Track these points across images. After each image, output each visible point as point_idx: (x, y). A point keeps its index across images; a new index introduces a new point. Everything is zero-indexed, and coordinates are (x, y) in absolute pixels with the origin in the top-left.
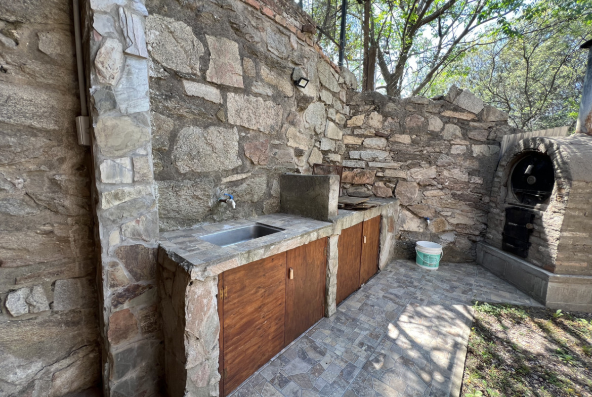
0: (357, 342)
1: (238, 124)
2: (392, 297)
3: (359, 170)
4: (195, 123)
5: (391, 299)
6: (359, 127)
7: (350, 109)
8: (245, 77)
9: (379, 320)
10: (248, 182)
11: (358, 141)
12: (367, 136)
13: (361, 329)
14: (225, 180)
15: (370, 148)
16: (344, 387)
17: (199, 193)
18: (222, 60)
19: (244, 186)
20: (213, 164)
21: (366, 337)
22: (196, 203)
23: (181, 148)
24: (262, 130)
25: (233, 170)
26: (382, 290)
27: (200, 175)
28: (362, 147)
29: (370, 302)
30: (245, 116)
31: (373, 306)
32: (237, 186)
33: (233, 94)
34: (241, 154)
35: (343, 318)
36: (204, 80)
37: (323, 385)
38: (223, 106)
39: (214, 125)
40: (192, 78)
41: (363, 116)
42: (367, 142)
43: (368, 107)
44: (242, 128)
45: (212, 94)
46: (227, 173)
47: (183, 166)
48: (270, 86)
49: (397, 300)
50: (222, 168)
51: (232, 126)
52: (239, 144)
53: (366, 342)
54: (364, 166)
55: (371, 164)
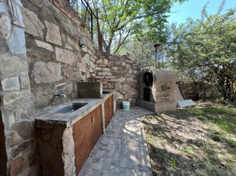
0: (116, 138)
1: (60, 61)
2: (121, 121)
3: (102, 80)
4: (42, 60)
5: (120, 122)
6: (101, 64)
7: (97, 57)
8: (62, 41)
9: (120, 129)
10: (66, 86)
11: (101, 69)
12: (103, 67)
13: (115, 133)
14: (56, 86)
15: (105, 72)
16: (118, 152)
17: (46, 93)
18: (52, 33)
19: (64, 88)
20: (51, 79)
21: (118, 135)
22: (44, 98)
23: (36, 72)
24: (70, 64)
25: (59, 81)
26: (117, 120)
27: (46, 84)
28: (102, 71)
29: (115, 125)
30: (63, 58)
31: (116, 125)
32: (61, 88)
33: (57, 48)
34: (62, 74)
35: (109, 132)
36: (45, 40)
37: (111, 155)
38: (53, 53)
39: (50, 61)
40: (39, 39)
41: (101, 60)
42: (104, 69)
43: (103, 57)
44: (62, 63)
45: (49, 47)
46: (57, 82)
47: (37, 81)
48: (72, 46)
49: (122, 122)
50: (55, 80)
51: (58, 62)
52: (61, 70)
53: (119, 137)
54: (104, 78)
55: (106, 77)
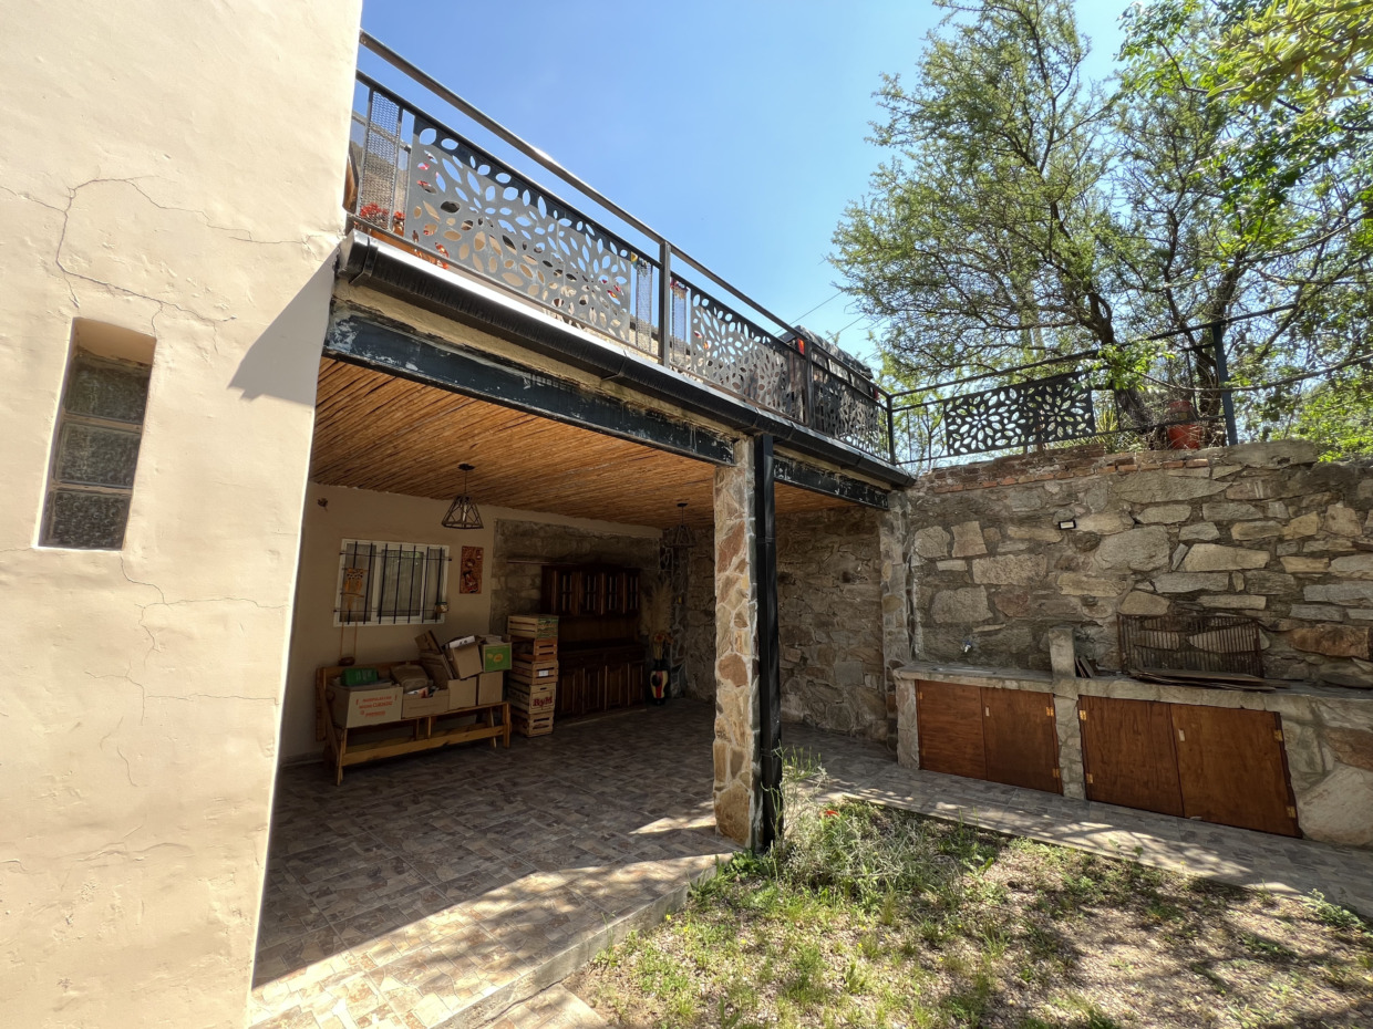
1: (985, 582)
3: (1328, 627)
4: (948, 588)
6: (1310, 538)
7: (1287, 506)
8: (987, 543)
10: (1004, 633)
11: (1318, 566)
12: (1333, 555)
14: (976, 630)
15: (1350, 579)
17: (950, 638)
18: (965, 539)
19: (1000, 636)
20: (967, 616)
22: (950, 646)
23: (937, 606)
24: (1015, 583)
25: (984, 621)
27: (951, 625)
28: (1326, 578)
30: (992, 575)
32: (990, 636)
33: (977, 560)
34: (992, 607)
36: (951, 558)
38: (969, 572)
39: (961, 587)
40: (943, 559)
41: (1313, 517)
42: (1338, 566)
43: (1319, 497)
44: (988, 586)
45: (959, 565)
46: (978, 624)
47: (939, 618)
50: (971, 620)
51: (979, 586)
52: (988, 599)
54: (1337, 617)
55: (1353, 614)
